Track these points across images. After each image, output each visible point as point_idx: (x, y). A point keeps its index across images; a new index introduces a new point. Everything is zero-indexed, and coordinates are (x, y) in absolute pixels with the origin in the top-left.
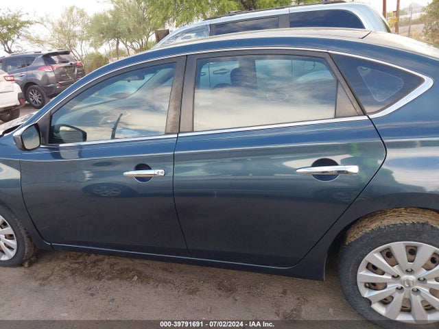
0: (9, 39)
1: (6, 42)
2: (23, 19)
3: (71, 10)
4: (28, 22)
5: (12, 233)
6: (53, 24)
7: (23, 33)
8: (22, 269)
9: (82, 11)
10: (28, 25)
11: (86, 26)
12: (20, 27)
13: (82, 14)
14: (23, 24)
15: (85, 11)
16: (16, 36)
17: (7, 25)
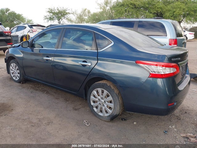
0: (61, 19)
1: (59, 20)
2: (67, 12)
3: (85, 10)
4: (69, 13)
5: (19, 72)
6: (77, 15)
7: (66, 17)
8: (20, 84)
9: (89, 11)
10: (69, 14)
11: (89, 17)
12: (65, 15)
13: (89, 12)
14: (67, 13)
15: (90, 11)
16: (63, 18)
17: (61, 13)
